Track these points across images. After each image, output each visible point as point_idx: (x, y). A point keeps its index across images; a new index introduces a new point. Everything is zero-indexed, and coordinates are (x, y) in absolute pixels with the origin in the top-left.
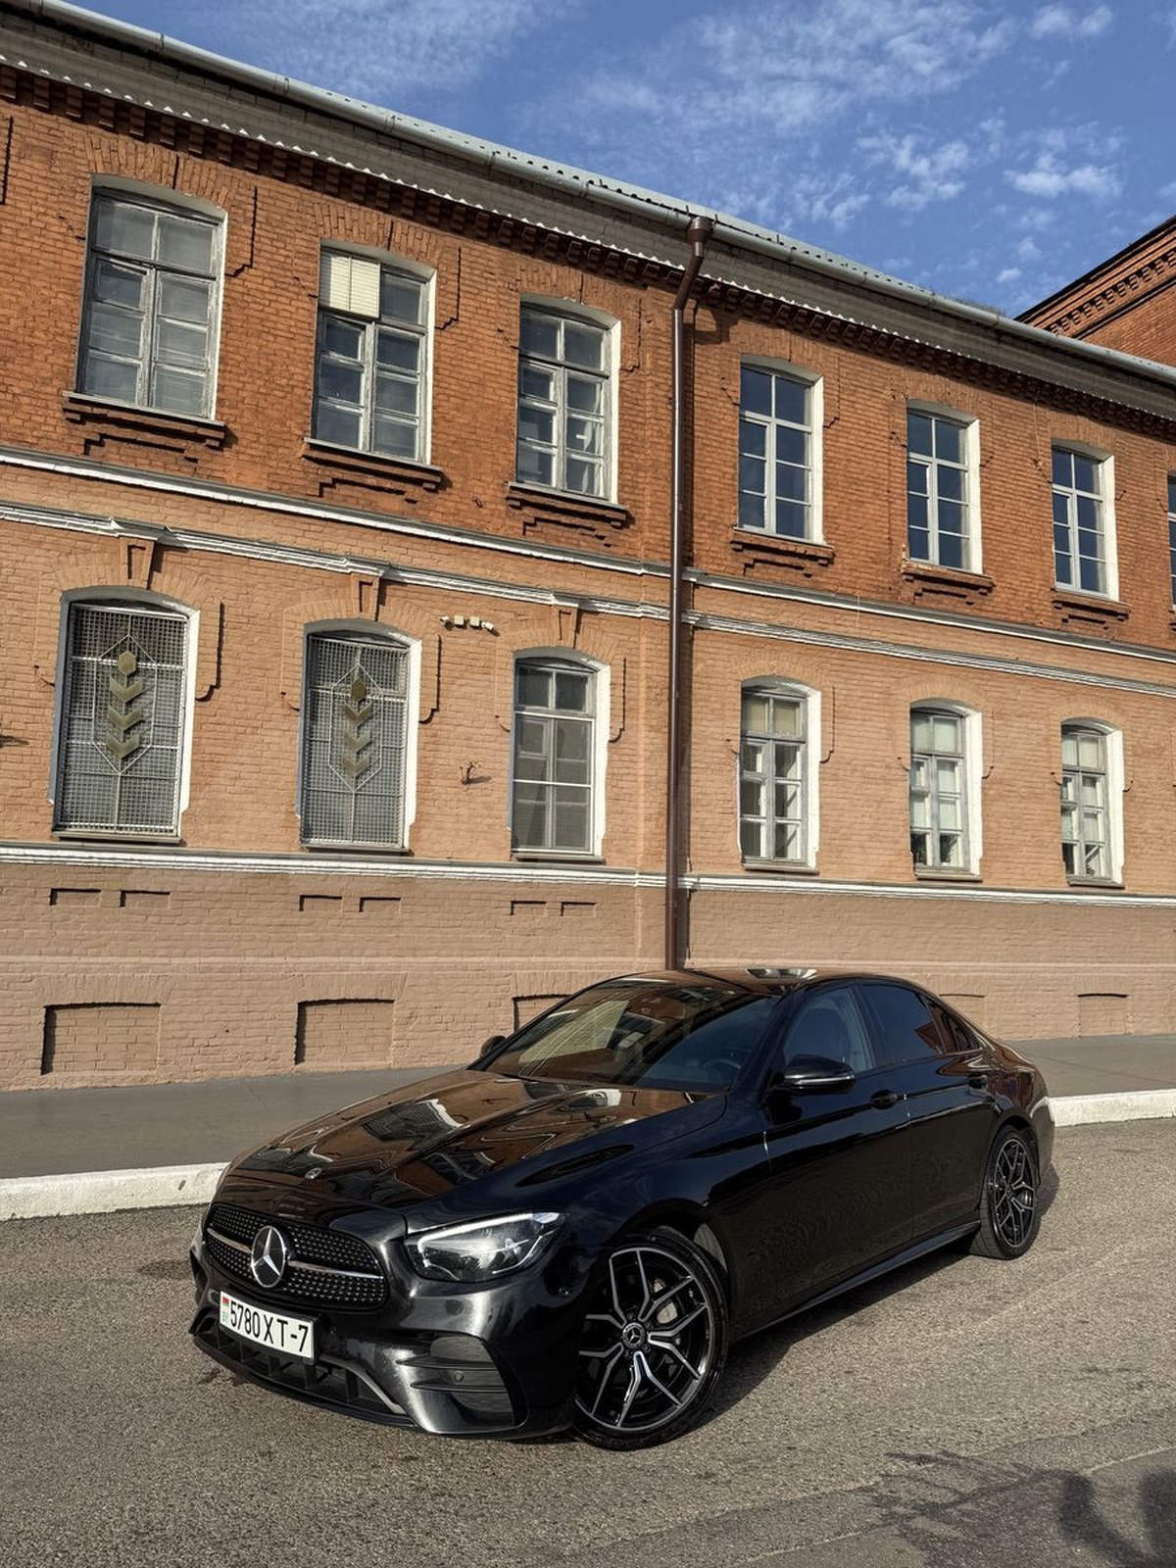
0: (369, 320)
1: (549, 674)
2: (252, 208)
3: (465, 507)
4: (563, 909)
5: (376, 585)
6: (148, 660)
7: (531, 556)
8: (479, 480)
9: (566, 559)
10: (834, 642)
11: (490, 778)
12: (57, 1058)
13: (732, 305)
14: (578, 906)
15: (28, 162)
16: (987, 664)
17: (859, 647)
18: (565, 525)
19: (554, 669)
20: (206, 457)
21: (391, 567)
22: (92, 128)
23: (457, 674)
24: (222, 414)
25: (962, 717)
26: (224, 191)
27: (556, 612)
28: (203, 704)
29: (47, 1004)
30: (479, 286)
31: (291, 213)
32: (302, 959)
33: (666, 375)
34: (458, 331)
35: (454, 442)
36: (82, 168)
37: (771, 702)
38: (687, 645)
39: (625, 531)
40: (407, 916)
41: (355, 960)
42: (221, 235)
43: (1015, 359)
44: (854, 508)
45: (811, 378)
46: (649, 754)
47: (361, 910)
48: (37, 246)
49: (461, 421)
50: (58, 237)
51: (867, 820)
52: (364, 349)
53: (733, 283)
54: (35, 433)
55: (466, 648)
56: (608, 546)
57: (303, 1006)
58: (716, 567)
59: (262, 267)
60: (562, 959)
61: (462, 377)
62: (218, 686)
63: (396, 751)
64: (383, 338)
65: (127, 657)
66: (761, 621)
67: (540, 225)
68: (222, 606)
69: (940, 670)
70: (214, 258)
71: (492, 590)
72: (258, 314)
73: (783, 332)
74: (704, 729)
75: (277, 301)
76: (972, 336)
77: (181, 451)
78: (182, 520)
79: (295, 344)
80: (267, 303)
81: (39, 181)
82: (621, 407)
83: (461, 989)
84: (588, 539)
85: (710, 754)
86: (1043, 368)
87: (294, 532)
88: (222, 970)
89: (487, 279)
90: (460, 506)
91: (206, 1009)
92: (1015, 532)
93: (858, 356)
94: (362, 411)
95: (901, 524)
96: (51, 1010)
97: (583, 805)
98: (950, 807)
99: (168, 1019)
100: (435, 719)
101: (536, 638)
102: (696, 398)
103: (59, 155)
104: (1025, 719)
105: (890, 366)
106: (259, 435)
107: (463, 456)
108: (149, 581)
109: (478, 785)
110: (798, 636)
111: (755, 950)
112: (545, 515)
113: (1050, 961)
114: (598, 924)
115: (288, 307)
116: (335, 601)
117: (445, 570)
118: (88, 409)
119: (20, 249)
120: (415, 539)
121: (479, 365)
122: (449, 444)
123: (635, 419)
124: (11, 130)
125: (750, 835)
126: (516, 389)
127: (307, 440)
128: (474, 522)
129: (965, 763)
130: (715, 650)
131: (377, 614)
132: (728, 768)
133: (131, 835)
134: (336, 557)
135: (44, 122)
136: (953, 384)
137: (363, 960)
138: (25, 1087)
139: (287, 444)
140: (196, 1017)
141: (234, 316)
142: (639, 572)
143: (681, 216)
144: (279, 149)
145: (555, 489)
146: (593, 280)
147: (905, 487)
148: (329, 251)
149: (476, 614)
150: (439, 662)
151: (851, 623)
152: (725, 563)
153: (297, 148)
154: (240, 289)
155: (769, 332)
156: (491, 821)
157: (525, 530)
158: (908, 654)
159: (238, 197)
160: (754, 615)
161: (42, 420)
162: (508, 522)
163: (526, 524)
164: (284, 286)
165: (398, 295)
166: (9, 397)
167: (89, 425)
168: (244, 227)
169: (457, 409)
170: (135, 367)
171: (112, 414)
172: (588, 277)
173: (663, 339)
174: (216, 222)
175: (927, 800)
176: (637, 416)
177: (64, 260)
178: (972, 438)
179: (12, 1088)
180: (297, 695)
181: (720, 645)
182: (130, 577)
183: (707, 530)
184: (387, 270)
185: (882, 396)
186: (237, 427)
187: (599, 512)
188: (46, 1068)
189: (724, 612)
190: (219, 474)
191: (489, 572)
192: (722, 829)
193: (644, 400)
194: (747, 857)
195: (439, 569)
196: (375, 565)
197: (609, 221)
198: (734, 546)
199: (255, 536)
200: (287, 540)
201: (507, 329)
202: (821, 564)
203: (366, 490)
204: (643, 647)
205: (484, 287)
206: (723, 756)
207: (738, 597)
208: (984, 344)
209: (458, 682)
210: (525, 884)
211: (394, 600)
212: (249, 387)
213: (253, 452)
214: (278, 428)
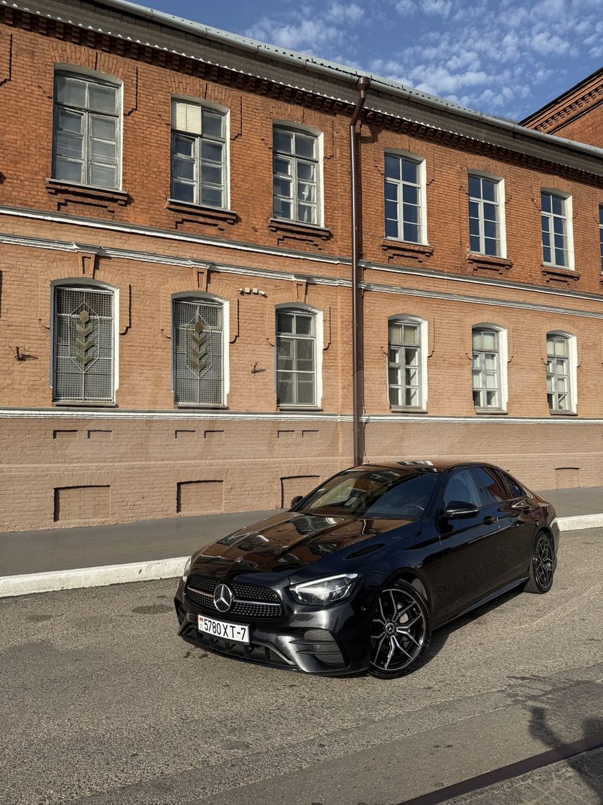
0: (196, 136)
1: (292, 316)
2: (136, 79)
3: (248, 232)
4: (303, 434)
5: (206, 273)
6: (94, 315)
7: (282, 256)
8: (255, 217)
9: (299, 257)
10: (434, 296)
11: (265, 370)
12: (61, 513)
13: (379, 123)
14: (310, 432)
15: (21, 58)
16: (510, 305)
17: (446, 297)
18: (298, 239)
19: (295, 314)
20: (118, 210)
21: (213, 264)
22: (52, 39)
23: (247, 318)
24: (126, 188)
25: (497, 332)
26: (121, 70)
27: (295, 285)
28: (123, 336)
29: (55, 487)
30: (251, 116)
31: (156, 81)
32: (178, 462)
33: (347, 160)
34: (242, 140)
35: (242, 198)
36: (49, 60)
37: (403, 327)
38: (361, 300)
39: (328, 241)
40: (227, 439)
41: (204, 461)
42: (121, 94)
43: (523, 147)
44: (443, 226)
45: (419, 159)
46: (343, 355)
47: (205, 437)
48: (28, 102)
49: (245, 187)
50: (39, 97)
51: (451, 385)
52: (194, 151)
53: (379, 111)
54: (33, 200)
55: (251, 304)
56: (320, 249)
57: (179, 484)
58: (374, 259)
59: (142, 110)
60: (304, 458)
61: (244, 164)
62: (130, 327)
63: (218, 357)
64: (203, 144)
65: (84, 313)
66: (397, 286)
67: (281, 83)
68: (130, 286)
69: (486, 308)
70: (117, 105)
71: (263, 274)
72: (141, 135)
73: (405, 136)
74: (369, 342)
75: (150, 127)
76: (501, 136)
77: (106, 207)
78: (108, 243)
79: (161, 150)
80: (145, 128)
81: (27, 68)
82: (325, 177)
83: (255, 474)
84: (310, 246)
85: (373, 355)
86: (537, 151)
87: (164, 247)
88: (140, 468)
89: (255, 112)
90: (246, 231)
91: (133, 487)
92: (523, 237)
93: (443, 148)
94: (195, 183)
95: (466, 234)
96: (57, 490)
97: (310, 382)
98: (492, 377)
99: (114, 492)
100: (237, 341)
101: (286, 298)
102: (362, 172)
103: (37, 54)
104: (528, 332)
105: (459, 152)
106: (144, 198)
107: (246, 205)
108: (94, 275)
109: (260, 373)
110: (416, 293)
111: (397, 452)
112: (288, 235)
113: (541, 453)
114: (321, 441)
115: (156, 131)
116: (186, 282)
117: (240, 265)
118: (59, 187)
119: (19, 104)
120: (224, 249)
121: (253, 158)
122: (239, 200)
123: (332, 183)
124: (11, 41)
125: (393, 394)
126: (272, 170)
127: (169, 199)
128: (253, 239)
129: (499, 355)
130: (375, 302)
131: (207, 288)
132: (383, 361)
133: (91, 403)
134: (185, 260)
135: (28, 36)
136: (491, 161)
137: (208, 461)
138: (46, 528)
139: (159, 202)
140: (127, 491)
141: (129, 136)
142: (336, 263)
143: (354, 77)
144: (148, 47)
145: (293, 221)
146: (308, 112)
147: (468, 215)
148: (175, 100)
149: (256, 287)
150: (238, 312)
151: (443, 286)
152: (379, 256)
153: (157, 46)
154: (132, 122)
155: (398, 136)
156: (266, 391)
157: (278, 243)
158: (471, 300)
159: (128, 73)
160: (393, 283)
161: (36, 193)
162: (270, 239)
163: (279, 239)
164: (153, 119)
165: (211, 122)
166: (19, 182)
167: (59, 195)
168: (132, 89)
169: (243, 181)
170: (80, 164)
171: (71, 189)
172: (306, 110)
173: (345, 141)
174: (118, 86)
175: (480, 374)
176: (333, 181)
177: (42, 109)
178: (501, 189)
179: (40, 529)
180: (169, 331)
181: (378, 299)
182: (84, 273)
183: (369, 240)
184: (205, 109)
185: (456, 168)
186: (134, 194)
187: (315, 232)
188: (56, 519)
189: (379, 282)
190: (126, 219)
191: (261, 265)
192: (380, 392)
193: (336, 173)
194: (392, 406)
195: (237, 264)
196: (205, 263)
197: (316, 80)
198: (383, 247)
199: (144, 250)
200: (160, 252)
201: (266, 139)
202: (427, 256)
203: (198, 224)
204: (339, 301)
205: (254, 117)
206: (380, 355)
207: (386, 274)
208: (507, 139)
209: (248, 322)
210: (284, 422)
211: (215, 281)
212: (138, 173)
213: (142, 207)
214: (153, 193)
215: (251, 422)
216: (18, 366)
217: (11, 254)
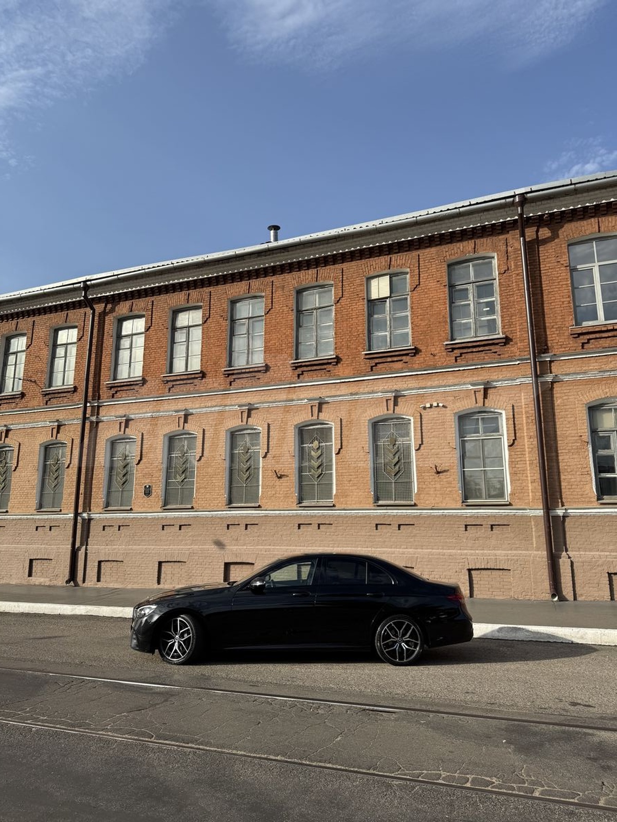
0: (387, 298)
1: (477, 419)
2: (341, 277)
3: (428, 358)
4: (492, 528)
5: (393, 399)
6: (322, 443)
7: (459, 370)
8: (434, 345)
9: (477, 367)
11: (448, 470)
13: (558, 220)
14: (500, 527)
15: (278, 292)
19: (478, 416)
20: (333, 369)
21: (397, 391)
22: (292, 273)
23: (429, 428)
24: (336, 353)
26: (333, 274)
27: (473, 392)
28: (337, 455)
30: (428, 267)
31: (354, 272)
32: (377, 549)
34: (420, 289)
35: (421, 334)
36: (292, 287)
37: (613, 410)
38: (550, 392)
39: (507, 346)
40: (418, 532)
41: (398, 550)
42: (333, 290)
46: (530, 450)
47: (399, 529)
48: (282, 318)
49: (424, 324)
50: (287, 312)
52: (387, 309)
54: (283, 377)
55: (432, 416)
56: (500, 355)
58: (563, 349)
59: (346, 296)
60: (493, 552)
61: (422, 307)
62: (341, 448)
63: (409, 463)
64: (392, 302)
65: (316, 443)
66: (596, 370)
67: (450, 230)
68: (341, 419)
71: (442, 389)
72: (345, 313)
74: (564, 432)
75: (351, 306)
77: (325, 369)
78: (327, 393)
79: (359, 318)
80: (348, 308)
81: (281, 297)
82: (501, 291)
84: (488, 355)
85: (570, 445)
87: (363, 387)
89: (431, 262)
90: (425, 359)
94: (388, 333)
100: (422, 448)
101: (464, 405)
103: (285, 286)
106: (348, 356)
107: (425, 338)
108: (318, 416)
109: (445, 474)
112: (465, 351)
114: (512, 535)
115: (356, 307)
116: (378, 409)
117: (422, 386)
118: (297, 365)
120: (408, 377)
121: (430, 299)
122: (419, 335)
124: (273, 284)
126: (448, 302)
127: (365, 352)
128: (432, 363)
130: (568, 391)
131: (394, 411)
132: (583, 450)
133: (321, 504)
134: (377, 393)
135: (280, 278)
137: (401, 550)
139: (358, 356)
141: (338, 316)
142: (516, 364)
143: (509, 199)
146: (481, 241)
148: (369, 279)
149: (433, 401)
150: (421, 424)
152: (569, 346)
153: (353, 249)
154: (340, 306)
155: (584, 223)
156: (451, 489)
157: (457, 360)
160: (590, 368)
161: (285, 372)
162: (448, 359)
163: (456, 357)
164: (353, 299)
166: (277, 368)
167: (298, 370)
168: (339, 284)
169: (421, 320)
170: (313, 344)
171: (304, 364)
172: (477, 241)
174: (331, 286)
176: (509, 292)
177: (288, 319)
180: (367, 447)
181: (572, 387)
182: (313, 416)
183: (556, 332)
184: (391, 276)
186: (342, 355)
187: (491, 342)
189: (571, 370)
190: (338, 373)
191: (441, 382)
192: (582, 483)
193: (512, 283)
194: (600, 497)
195: (419, 386)
196: (390, 392)
197: (481, 214)
198: (572, 336)
200: (361, 391)
201: (441, 279)
203: (388, 363)
204: (523, 398)
205: (430, 266)
206: (578, 444)
207: (580, 361)
209: (431, 431)
210: (470, 517)
211: (402, 403)
212: (344, 340)
213: (347, 362)
214: (355, 351)
215: (439, 517)
216: (278, 482)
217: (274, 413)
